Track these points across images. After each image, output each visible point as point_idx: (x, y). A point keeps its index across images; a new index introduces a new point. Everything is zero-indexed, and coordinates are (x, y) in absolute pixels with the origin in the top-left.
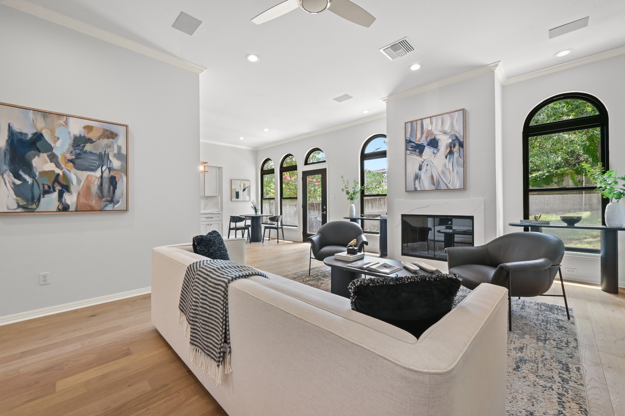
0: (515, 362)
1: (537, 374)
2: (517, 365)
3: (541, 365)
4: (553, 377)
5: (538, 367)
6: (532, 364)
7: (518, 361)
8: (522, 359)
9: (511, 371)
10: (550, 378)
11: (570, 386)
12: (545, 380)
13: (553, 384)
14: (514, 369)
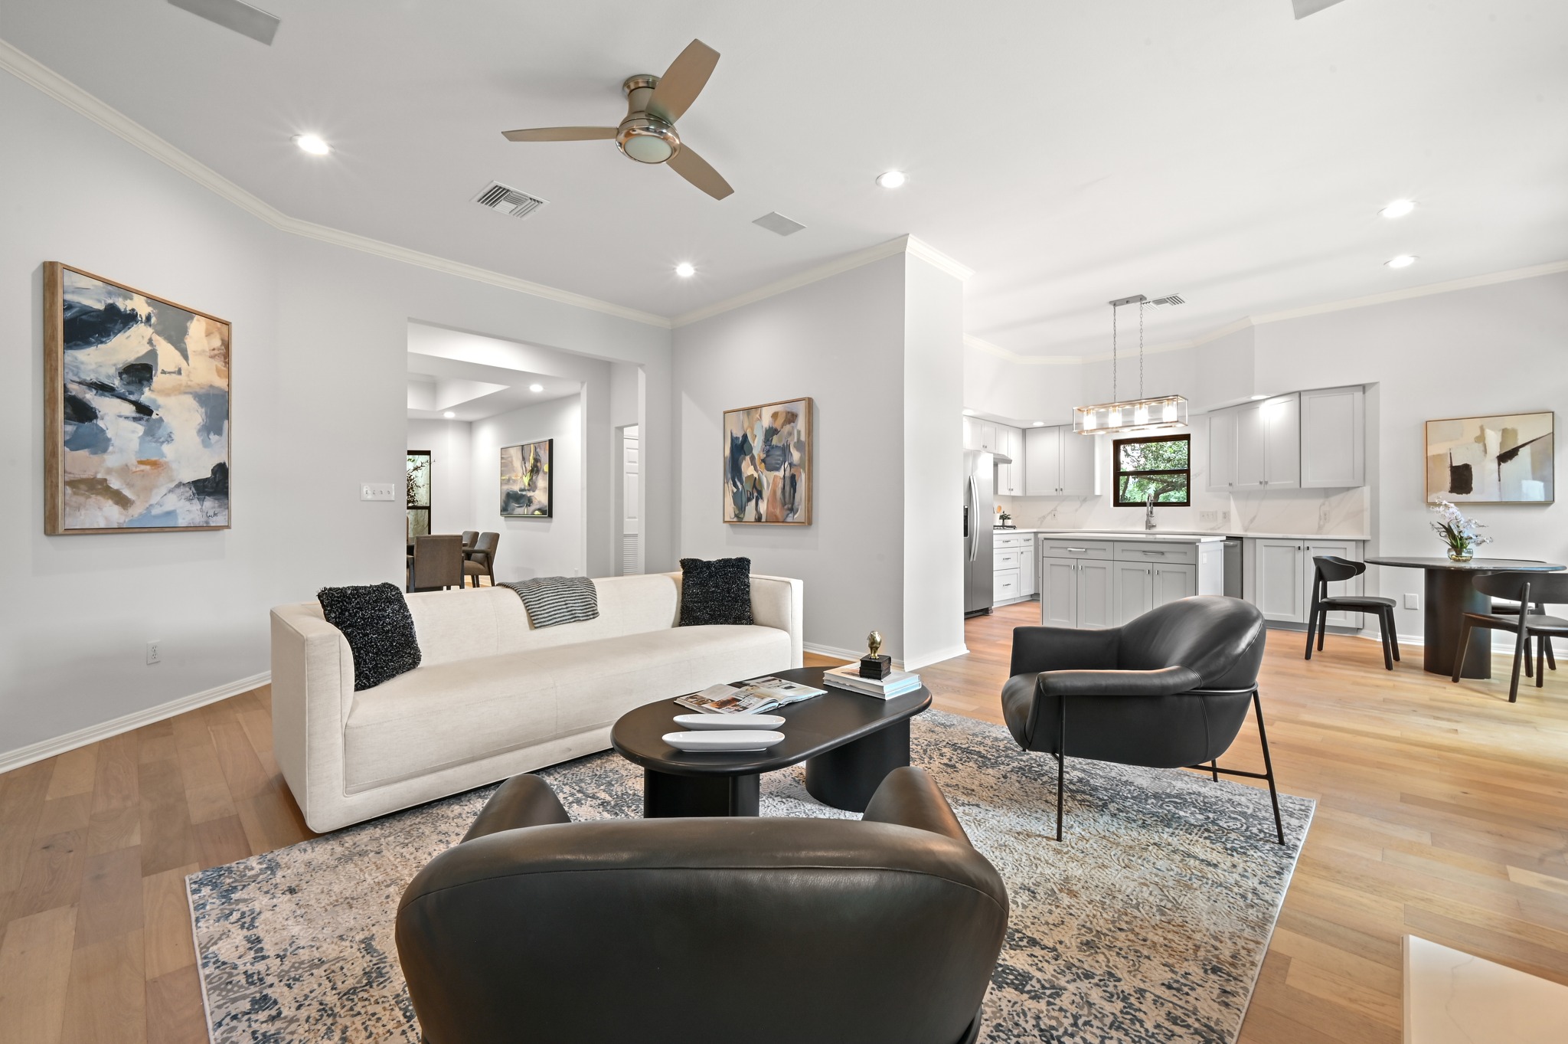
0: (386, 957)
1: (325, 967)
2: (375, 954)
3: (331, 999)
4: (289, 986)
5: (333, 988)
6: (350, 982)
7: (382, 965)
8: (382, 980)
9: (374, 930)
10: (295, 979)
11: (244, 997)
12: (303, 966)
13: (282, 971)
14: (372, 937)
